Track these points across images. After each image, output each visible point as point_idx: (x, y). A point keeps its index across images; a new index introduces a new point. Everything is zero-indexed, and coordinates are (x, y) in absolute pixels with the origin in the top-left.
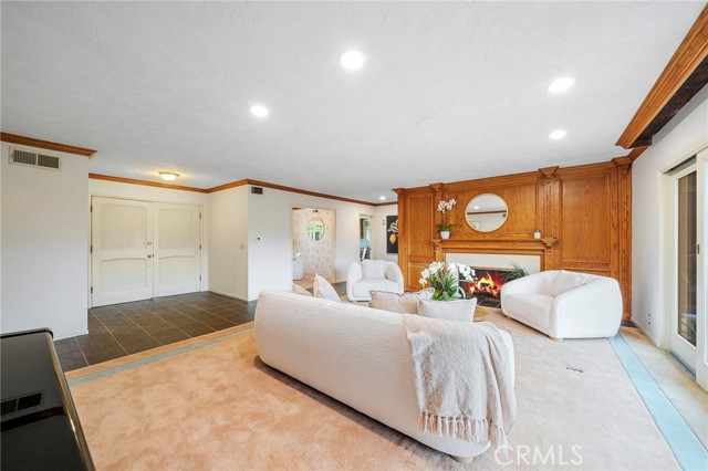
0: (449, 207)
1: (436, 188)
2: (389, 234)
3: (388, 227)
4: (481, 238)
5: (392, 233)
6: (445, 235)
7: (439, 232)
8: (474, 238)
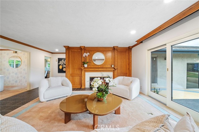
0: (87, 56)
1: (82, 48)
2: (59, 65)
3: (59, 62)
4: (97, 67)
5: (60, 65)
6: (86, 66)
7: (83, 65)
8: (95, 67)
